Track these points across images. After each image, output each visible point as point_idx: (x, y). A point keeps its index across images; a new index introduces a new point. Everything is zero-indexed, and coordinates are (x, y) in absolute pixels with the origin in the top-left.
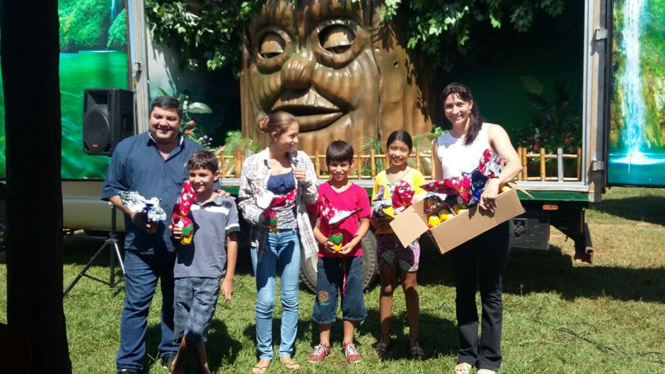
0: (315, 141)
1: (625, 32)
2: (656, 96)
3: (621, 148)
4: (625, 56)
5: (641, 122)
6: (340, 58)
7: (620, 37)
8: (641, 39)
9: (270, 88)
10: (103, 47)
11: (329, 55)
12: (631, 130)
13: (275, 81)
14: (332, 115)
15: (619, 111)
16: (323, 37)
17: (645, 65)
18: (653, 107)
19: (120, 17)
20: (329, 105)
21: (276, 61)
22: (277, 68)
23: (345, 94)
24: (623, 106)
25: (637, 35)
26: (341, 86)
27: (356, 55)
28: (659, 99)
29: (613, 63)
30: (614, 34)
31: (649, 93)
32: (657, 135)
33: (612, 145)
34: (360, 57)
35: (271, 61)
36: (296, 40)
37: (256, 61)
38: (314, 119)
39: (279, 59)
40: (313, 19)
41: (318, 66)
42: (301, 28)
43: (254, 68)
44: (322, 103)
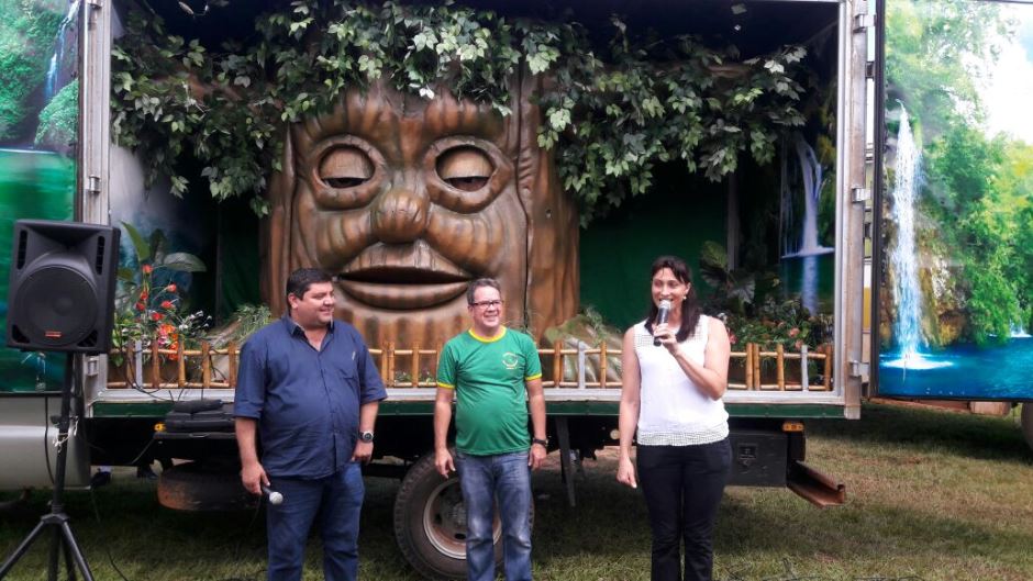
1: (897, 194)
2: (934, 280)
3: (893, 347)
4: (897, 226)
5: (916, 312)
6: (471, 197)
7: (891, 201)
8: (915, 205)
9: (345, 236)
10: (26, 144)
11: (453, 192)
12: (904, 324)
13: (357, 225)
14: (457, 286)
15: (890, 297)
16: (442, 161)
17: (920, 238)
18: (930, 294)
20: (451, 270)
21: (356, 193)
22: (358, 205)
23: (479, 253)
24: (895, 291)
25: (910, 200)
26: (474, 242)
27: (494, 195)
28: (938, 285)
29: (880, 234)
30: (882, 197)
31: (925, 276)
32: (936, 331)
33: (884, 345)
34: (500, 199)
35: (348, 193)
36: (395, 163)
37: (313, 189)
38: (429, 291)
39: (363, 190)
40: (430, 134)
41: (433, 208)
42: (408, 145)
43: (308, 201)
44: (442, 266)
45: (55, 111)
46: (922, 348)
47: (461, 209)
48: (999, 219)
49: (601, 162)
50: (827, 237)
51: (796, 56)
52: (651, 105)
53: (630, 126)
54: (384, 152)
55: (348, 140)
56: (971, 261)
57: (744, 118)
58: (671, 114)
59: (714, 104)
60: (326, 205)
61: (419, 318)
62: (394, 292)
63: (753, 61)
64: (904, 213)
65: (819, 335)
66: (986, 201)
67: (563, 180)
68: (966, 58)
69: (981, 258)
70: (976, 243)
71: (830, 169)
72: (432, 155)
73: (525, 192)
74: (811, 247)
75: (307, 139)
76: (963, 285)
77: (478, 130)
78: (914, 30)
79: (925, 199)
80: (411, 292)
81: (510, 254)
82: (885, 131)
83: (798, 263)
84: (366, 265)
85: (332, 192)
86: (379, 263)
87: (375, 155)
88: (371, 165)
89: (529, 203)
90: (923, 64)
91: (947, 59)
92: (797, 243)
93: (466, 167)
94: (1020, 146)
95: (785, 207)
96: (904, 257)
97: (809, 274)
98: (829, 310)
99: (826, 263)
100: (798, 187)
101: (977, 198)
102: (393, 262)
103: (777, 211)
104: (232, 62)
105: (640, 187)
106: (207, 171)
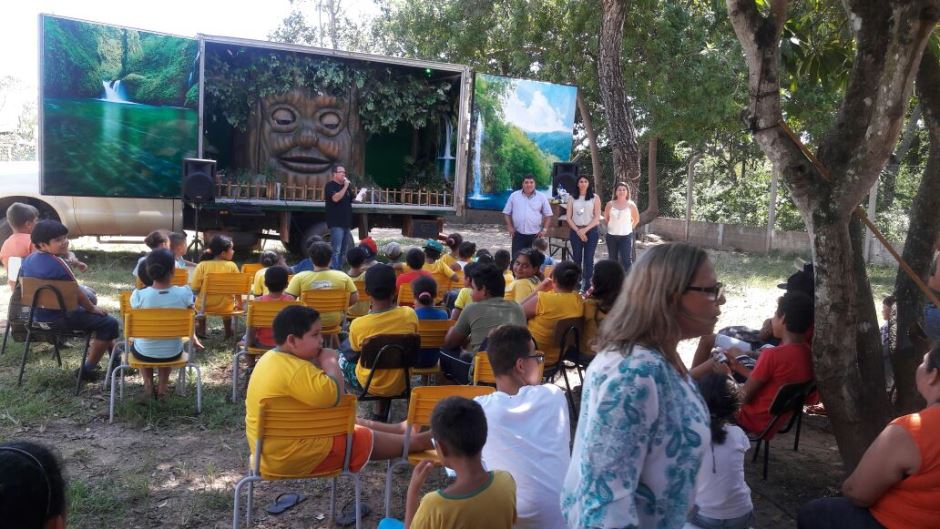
0: (318, 179)
1: (476, 142)
6: (333, 132)
7: (474, 144)
10: (181, 105)
11: (326, 129)
14: (327, 165)
15: (472, 176)
16: (322, 117)
17: (482, 156)
18: (484, 175)
19: (195, 87)
21: (288, 127)
22: (289, 132)
23: (335, 153)
26: (334, 149)
27: (340, 131)
28: (487, 172)
29: (471, 155)
30: (472, 142)
31: (483, 169)
32: (485, 187)
33: (469, 191)
34: (342, 134)
35: (284, 127)
36: (304, 116)
37: (269, 123)
38: (318, 166)
39: (292, 126)
40: (318, 107)
41: (319, 135)
42: (310, 111)
43: (267, 127)
44: (322, 158)
45: (191, 93)
46: (481, 193)
47: (328, 136)
48: (506, 151)
49: (378, 120)
50: (454, 153)
51: (448, 88)
52: (398, 101)
53: (390, 108)
54: (300, 112)
55: (286, 106)
56: (497, 165)
57: (430, 108)
58: (404, 104)
59: (419, 101)
60: (275, 131)
61: (314, 177)
62: (305, 166)
63: (433, 88)
64: (478, 148)
65: (450, 188)
66: (503, 146)
67: (364, 126)
68: (500, 97)
69: (500, 164)
70: (499, 159)
71: (455, 129)
72: (318, 114)
73: (352, 131)
74: (448, 156)
75: (268, 104)
76: (494, 172)
77: (336, 107)
78: (484, 86)
79: (485, 143)
80: (311, 166)
81: (346, 154)
82: (474, 121)
83: (443, 161)
84: (294, 155)
85: (278, 126)
86: (299, 155)
87: (296, 113)
88: (294, 117)
89: (352, 134)
90: (486, 98)
91: (493, 97)
92: (443, 154)
93: (331, 119)
94: (514, 127)
95: (439, 139)
96: (477, 162)
97: (447, 166)
98: (453, 179)
99: (453, 163)
100: (444, 132)
101: (500, 144)
102: (304, 155)
103: (436, 139)
104: (238, 71)
105: (392, 130)
106: (225, 113)
